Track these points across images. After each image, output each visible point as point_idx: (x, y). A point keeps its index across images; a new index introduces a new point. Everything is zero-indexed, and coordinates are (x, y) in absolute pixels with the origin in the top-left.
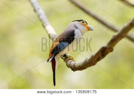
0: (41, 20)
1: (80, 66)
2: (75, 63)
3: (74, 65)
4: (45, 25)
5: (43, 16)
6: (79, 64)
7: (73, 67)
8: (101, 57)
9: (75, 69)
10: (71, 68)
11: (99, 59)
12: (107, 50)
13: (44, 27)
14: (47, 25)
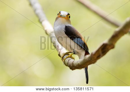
0: (37, 15)
1: (79, 64)
2: (73, 62)
3: (73, 64)
4: (41, 20)
5: (39, 11)
6: (78, 62)
7: (72, 65)
8: (102, 55)
9: (74, 68)
10: (69, 67)
11: (99, 57)
12: (108, 47)
13: (41, 23)
14: (43, 21)
